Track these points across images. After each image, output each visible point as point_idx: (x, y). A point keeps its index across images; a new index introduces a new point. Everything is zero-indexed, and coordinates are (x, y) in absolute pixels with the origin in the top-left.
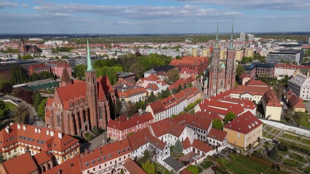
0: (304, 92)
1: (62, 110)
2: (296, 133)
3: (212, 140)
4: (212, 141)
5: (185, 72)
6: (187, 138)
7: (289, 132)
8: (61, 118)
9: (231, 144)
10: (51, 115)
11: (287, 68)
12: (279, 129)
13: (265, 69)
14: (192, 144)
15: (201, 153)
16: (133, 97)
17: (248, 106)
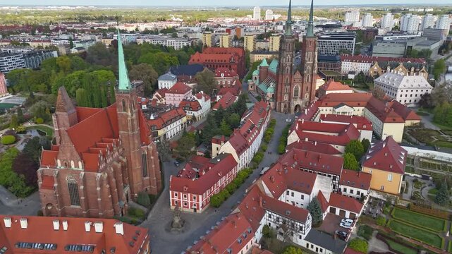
0: (401, 96)
1: (83, 173)
2: (436, 158)
3: (349, 189)
4: (348, 191)
5: (222, 75)
6: (320, 192)
7: (426, 158)
8: (82, 187)
9: (377, 191)
10: (56, 185)
11: (356, 61)
12: (412, 156)
13: (330, 63)
14: (328, 201)
15: (348, 214)
16: (169, 127)
17: (365, 126)
